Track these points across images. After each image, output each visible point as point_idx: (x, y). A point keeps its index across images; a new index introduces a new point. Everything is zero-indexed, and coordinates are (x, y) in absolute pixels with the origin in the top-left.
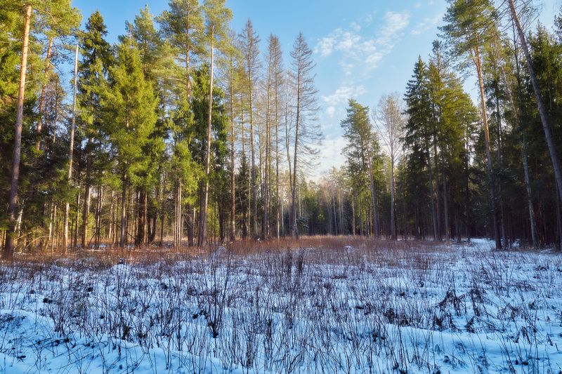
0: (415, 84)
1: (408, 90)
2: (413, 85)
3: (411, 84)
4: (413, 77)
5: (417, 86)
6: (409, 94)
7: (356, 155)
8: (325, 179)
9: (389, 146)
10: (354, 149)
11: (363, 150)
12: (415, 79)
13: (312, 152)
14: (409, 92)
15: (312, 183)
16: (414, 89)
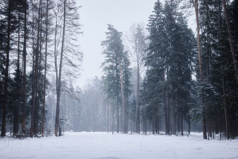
0: (154, 17)
1: (149, 22)
2: (152, 18)
3: (152, 17)
4: (153, 12)
5: (156, 19)
6: (150, 24)
7: (111, 67)
8: (89, 85)
9: (136, 62)
10: (110, 63)
11: (117, 64)
12: (154, 14)
13: (73, 65)
14: (150, 23)
15: (79, 88)
16: (154, 21)
